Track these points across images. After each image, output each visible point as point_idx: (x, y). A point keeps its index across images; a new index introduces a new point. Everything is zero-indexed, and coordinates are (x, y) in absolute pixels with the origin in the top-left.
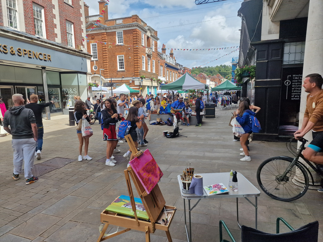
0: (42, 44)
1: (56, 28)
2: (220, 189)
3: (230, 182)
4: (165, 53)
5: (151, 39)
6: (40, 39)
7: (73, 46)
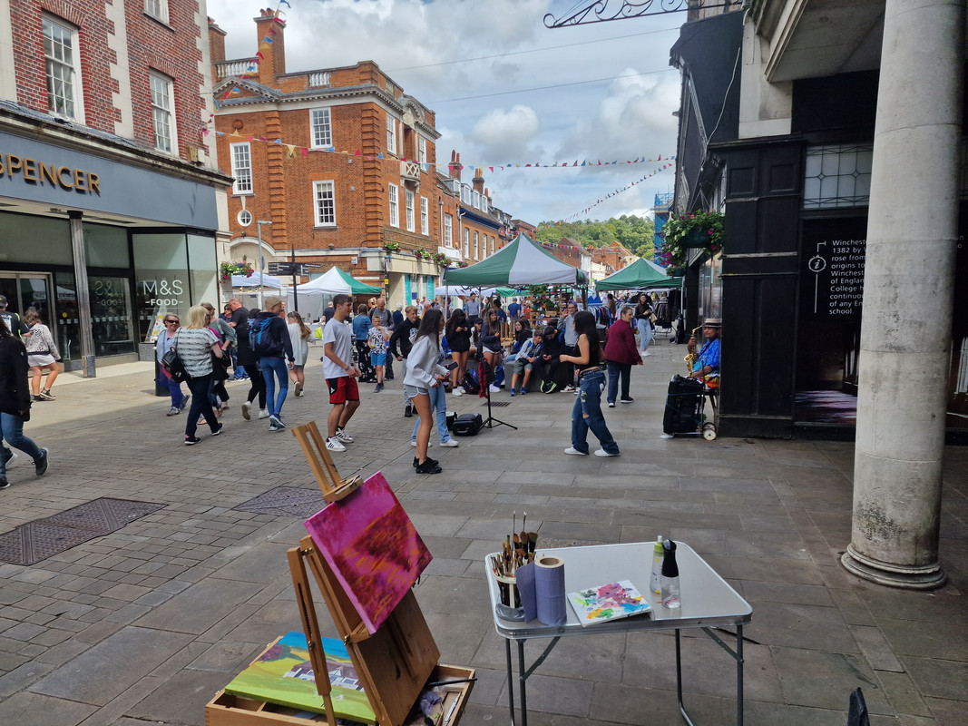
0: (72, 141)
1: (118, 93)
2: (623, 601)
3: (655, 577)
4: (459, 178)
5: (416, 135)
6: (65, 126)
7: (172, 148)
